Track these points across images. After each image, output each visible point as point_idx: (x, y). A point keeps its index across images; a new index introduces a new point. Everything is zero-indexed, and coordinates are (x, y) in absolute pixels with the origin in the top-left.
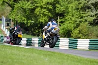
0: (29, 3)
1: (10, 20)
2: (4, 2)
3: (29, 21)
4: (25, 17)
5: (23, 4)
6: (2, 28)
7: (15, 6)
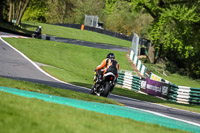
0: (191, 11)
1: (149, 41)
2: (140, 4)
3: (187, 48)
4: (179, 38)
5: (179, 12)
6: (131, 58)
7: (162, 15)
